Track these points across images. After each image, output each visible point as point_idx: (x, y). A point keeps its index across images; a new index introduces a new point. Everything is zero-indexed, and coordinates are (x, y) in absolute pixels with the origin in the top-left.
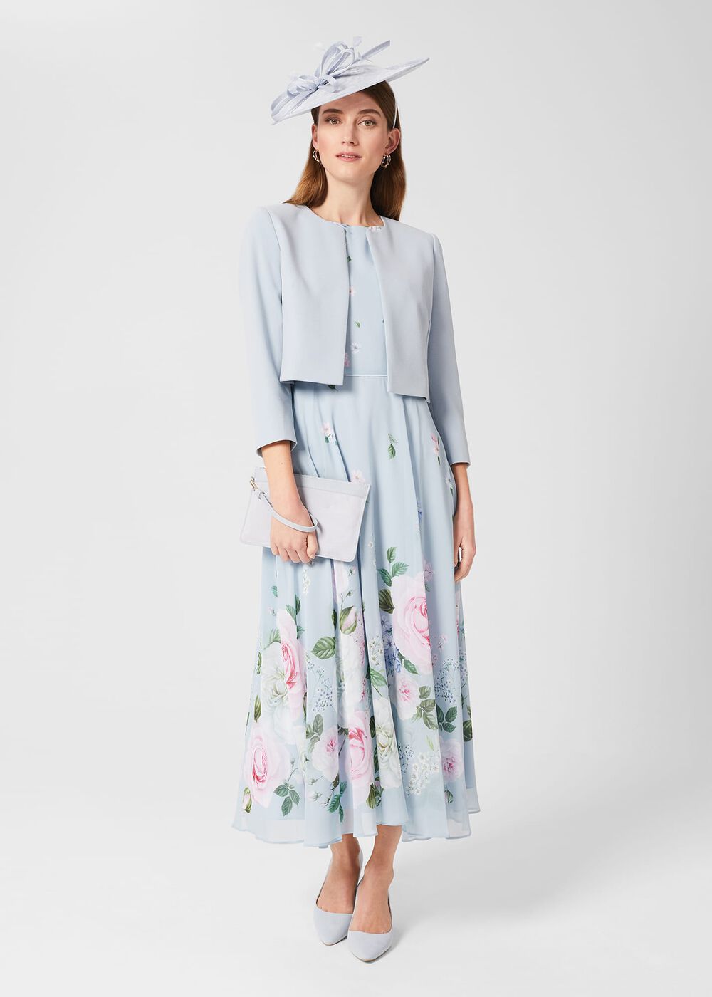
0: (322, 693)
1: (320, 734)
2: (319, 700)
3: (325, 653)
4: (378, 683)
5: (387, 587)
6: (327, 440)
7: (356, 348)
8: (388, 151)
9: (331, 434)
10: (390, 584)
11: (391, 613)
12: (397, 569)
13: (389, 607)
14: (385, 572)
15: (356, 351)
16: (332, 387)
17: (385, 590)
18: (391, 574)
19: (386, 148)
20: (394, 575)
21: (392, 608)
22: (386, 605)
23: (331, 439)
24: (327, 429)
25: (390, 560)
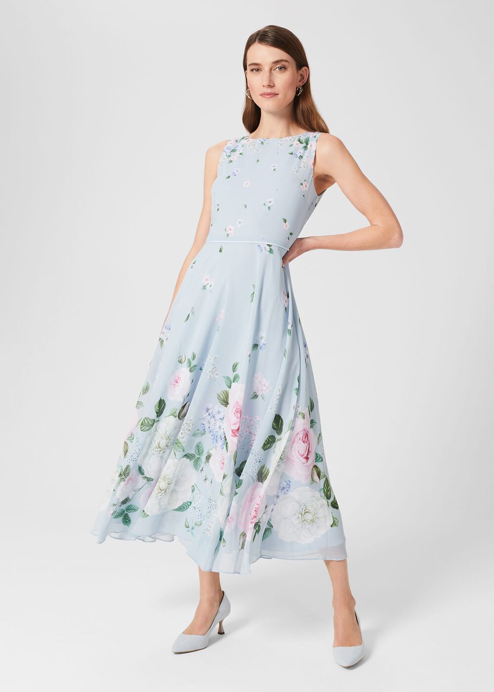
0: (135, 452)
1: (126, 477)
2: (132, 456)
3: (144, 428)
4: (178, 449)
5: (227, 389)
6: (204, 288)
7: (240, 223)
8: (301, 84)
9: (210, 284)
10: (230, 387)
11: (226, 407)
12: (236, 378)
13: (226, 403)
14: (228, 378)
15: (239, 225)
16: (221, 251)
17: (226, 391)
18: (232, 381)
19: (299, 81)
20: (234, 382)
21: (228, 404)
22: (224, 401)
23: (208, 287)
24: (207, 280)
25: (234, 371)
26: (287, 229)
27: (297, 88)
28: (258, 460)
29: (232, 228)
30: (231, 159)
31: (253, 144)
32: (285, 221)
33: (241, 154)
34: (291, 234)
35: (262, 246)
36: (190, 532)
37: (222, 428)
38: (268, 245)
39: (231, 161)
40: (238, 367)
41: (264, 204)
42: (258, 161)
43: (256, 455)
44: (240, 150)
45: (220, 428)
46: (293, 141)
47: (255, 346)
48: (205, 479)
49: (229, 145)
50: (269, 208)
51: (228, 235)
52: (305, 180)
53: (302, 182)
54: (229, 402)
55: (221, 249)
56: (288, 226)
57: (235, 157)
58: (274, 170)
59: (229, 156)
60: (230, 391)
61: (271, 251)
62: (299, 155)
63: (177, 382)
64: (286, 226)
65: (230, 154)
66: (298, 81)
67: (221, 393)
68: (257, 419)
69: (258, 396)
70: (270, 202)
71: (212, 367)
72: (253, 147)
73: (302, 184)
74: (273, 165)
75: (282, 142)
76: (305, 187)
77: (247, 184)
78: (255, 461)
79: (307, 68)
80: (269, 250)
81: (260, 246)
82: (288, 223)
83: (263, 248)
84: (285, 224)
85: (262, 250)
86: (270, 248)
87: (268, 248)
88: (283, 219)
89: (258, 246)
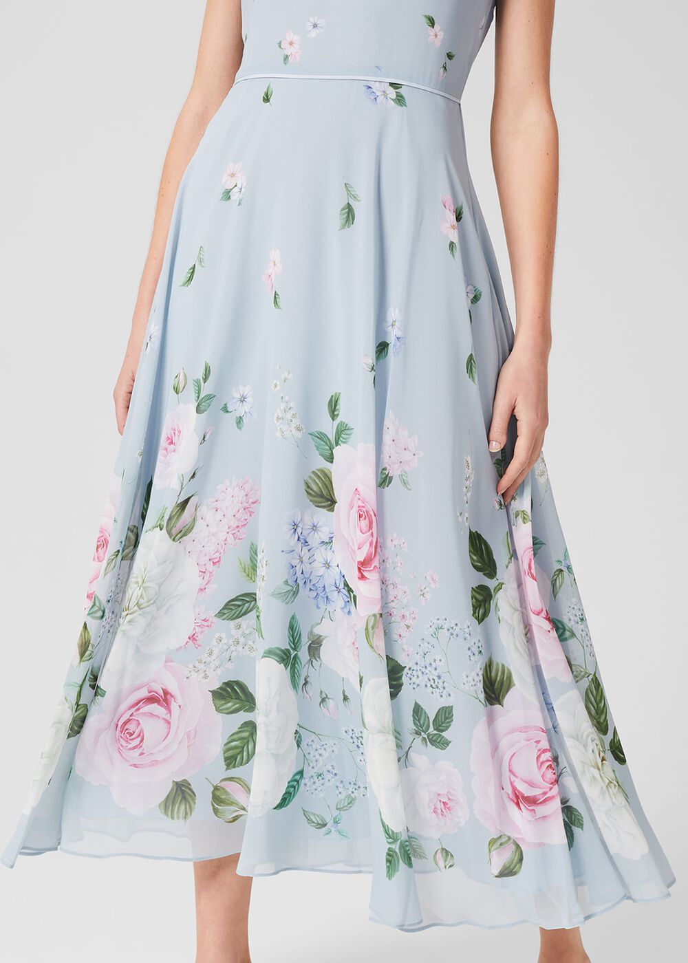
5: (324, 464)
6: (227, 195)
7: (315, 26)
9: (239, 186)
10: (330, 459)
11: (332, 510)
12: (342, 432)
13: (327, 500)
14: (322, 437)
15: (314, 33)
16: (267, 99)
17: (322, 471)
18: (333, 441)
20: (337, 444)
21: (333, 502)
22: (322, 496)
23: (235, 195)
24: (233, 175)
25: (334, 417)
26: (438, 42)
28: (476, 651)
29: (295, 38)
32: (432, 22)
34: (450, 56)
35: (376, 88)
36: (334, 834)
37: (334, 564)
38: (391, 84)
40: (342, 406)
43: (467, 635)
45: (327, 565)
47: (382, 348)
48: (323, 700)
51: (286, 58)
54: (337, 496)
55: (267, 95)
56: (441, 35)
60: (335, 470)
63: (171, 443)
64: (436, 36)
67: (310, 477)
68: (396, 542)
69: (391, 479)
71: (283, 406)
78: (469, 653)
80: (394, 96)
81: (370, 87)
82: (439, 28)
83: (378, 93)
84: (431, 31)
85: (376, 99)
86: (396, 92)
87: (392, 93)
88: (426, 16)
89: (365, 88)
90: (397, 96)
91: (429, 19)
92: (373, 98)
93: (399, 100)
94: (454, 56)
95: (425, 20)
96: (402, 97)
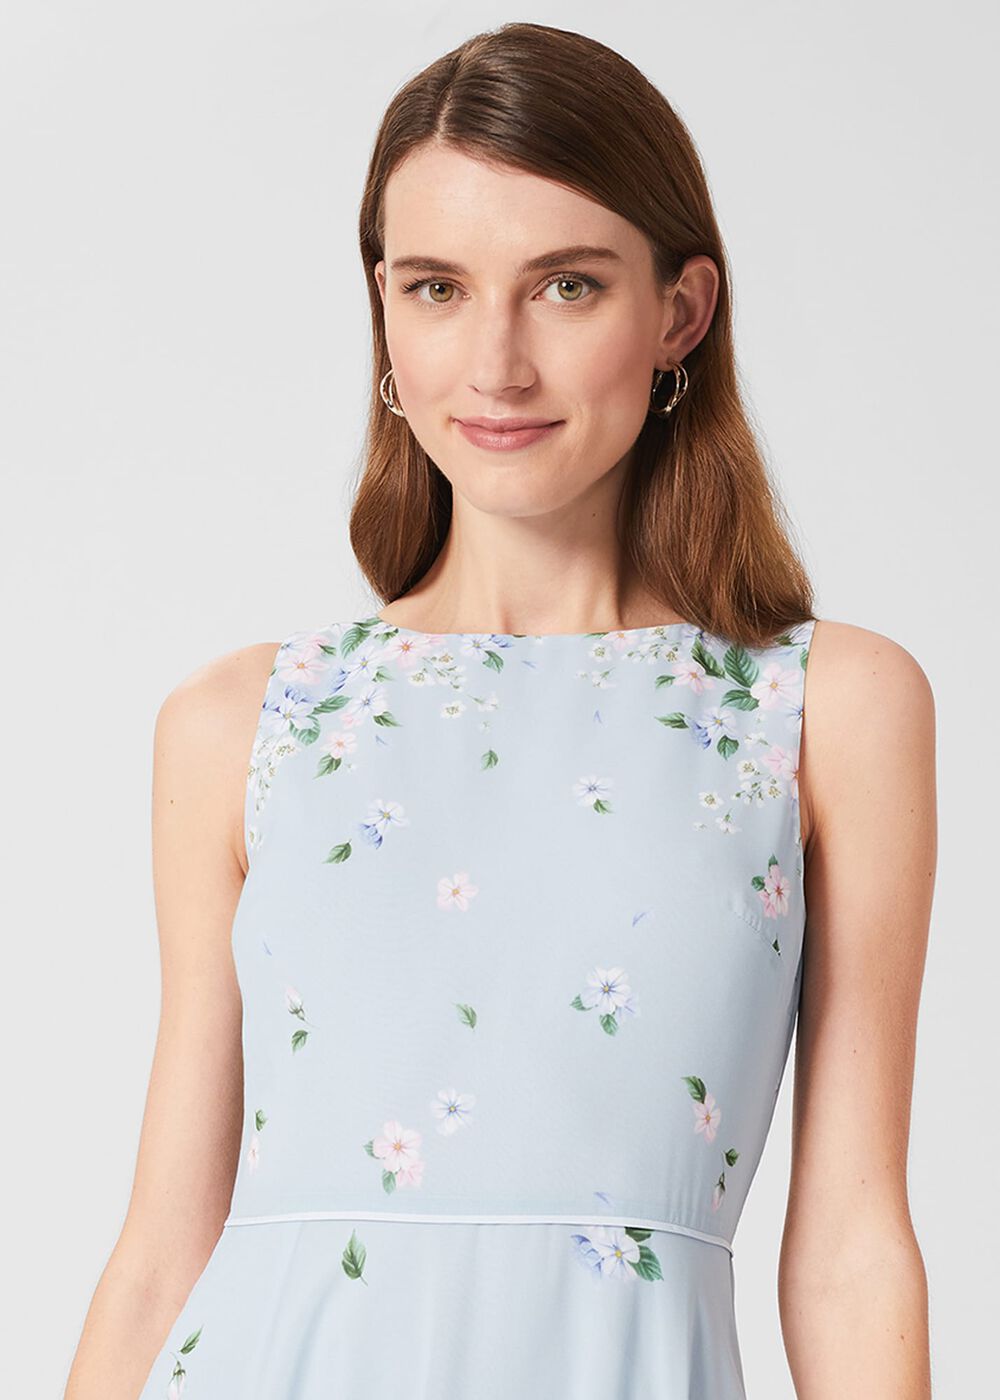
7: (452, 1110)
8: (677, 350)
15: (451, 1125)
16: (353, 1269)
19: (670, 337)
26: (711, 1133)
27: (656, 372)
29: (408, 1136)
30: (326, 747)
31: (438, 665)
32: (700, 1091)
33: (381, 720)
34: (731, 1159)
35: (600, 1240)
38: (630, 1230)
39: (334, 763)
41: (579, 1005)
42: (492, 758)
44: (365, 696)
46: (671, 656)
49: (288, 673)
50: (608, 1022)
51: (389, 1178)
52: (773, 862)
53: (762, 871)
55: (352, 1259)
56: (716, 1115)
57: (346, 733)
58: (599, 805)
59: (312, 734)
61: (646, 1264)
62: (715, 735)
64: (708, 1119)
65: (311, 725)
66: (664, 335)
70: (608, 989)
72: (445, 681)
73: (759, 883)
74: (586, 781)
75: (608, 656)
76: (774, 895)
77: (455, 892)
79: (711, 267)
80: (635, 1258)
81: (584, 1240)
82: (713, 1103)
83: (605, 1252)
84: (700, 1110)
85: (599, 1265)
86: (641, 1248)
87: (631, 1249)
88: (689, 1080)
89: (574, 1243)
90: (642, 1256)
91: (696, 1085)
92: (593, 1263)
93: (644, 1264)
94: (736, 1158)
95: (687, 1089)
96: (650, 1256)
